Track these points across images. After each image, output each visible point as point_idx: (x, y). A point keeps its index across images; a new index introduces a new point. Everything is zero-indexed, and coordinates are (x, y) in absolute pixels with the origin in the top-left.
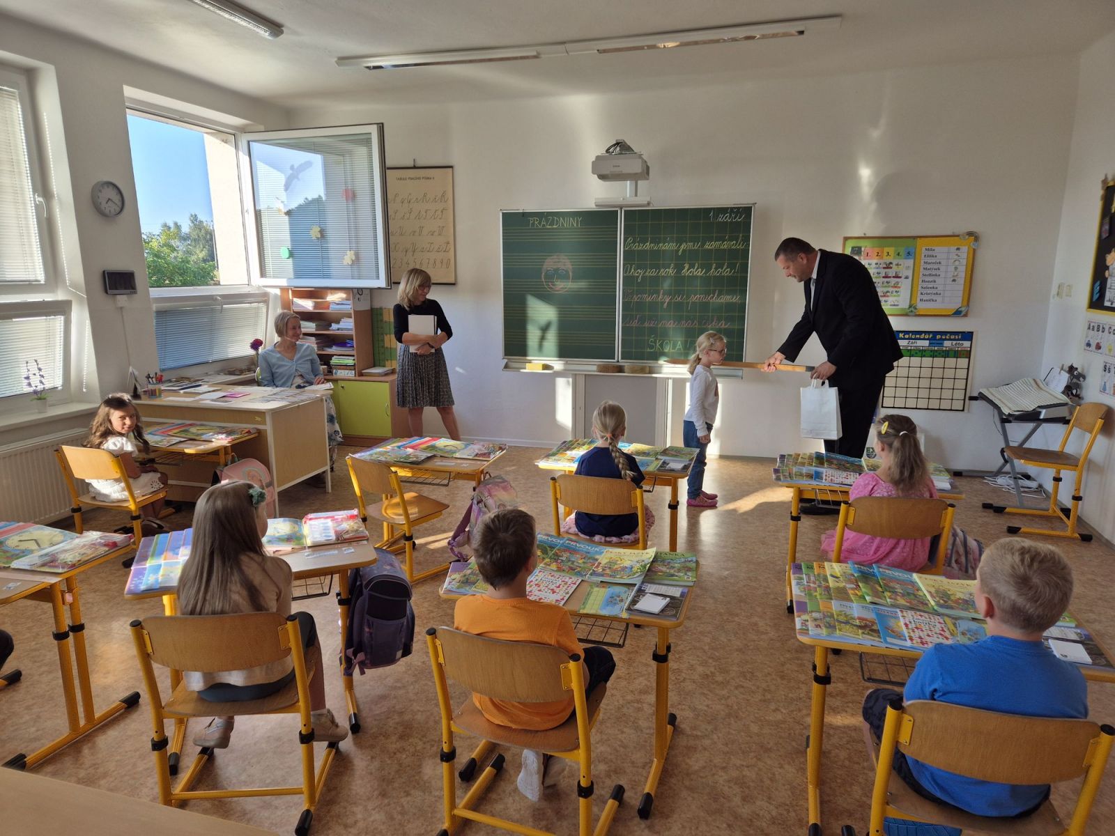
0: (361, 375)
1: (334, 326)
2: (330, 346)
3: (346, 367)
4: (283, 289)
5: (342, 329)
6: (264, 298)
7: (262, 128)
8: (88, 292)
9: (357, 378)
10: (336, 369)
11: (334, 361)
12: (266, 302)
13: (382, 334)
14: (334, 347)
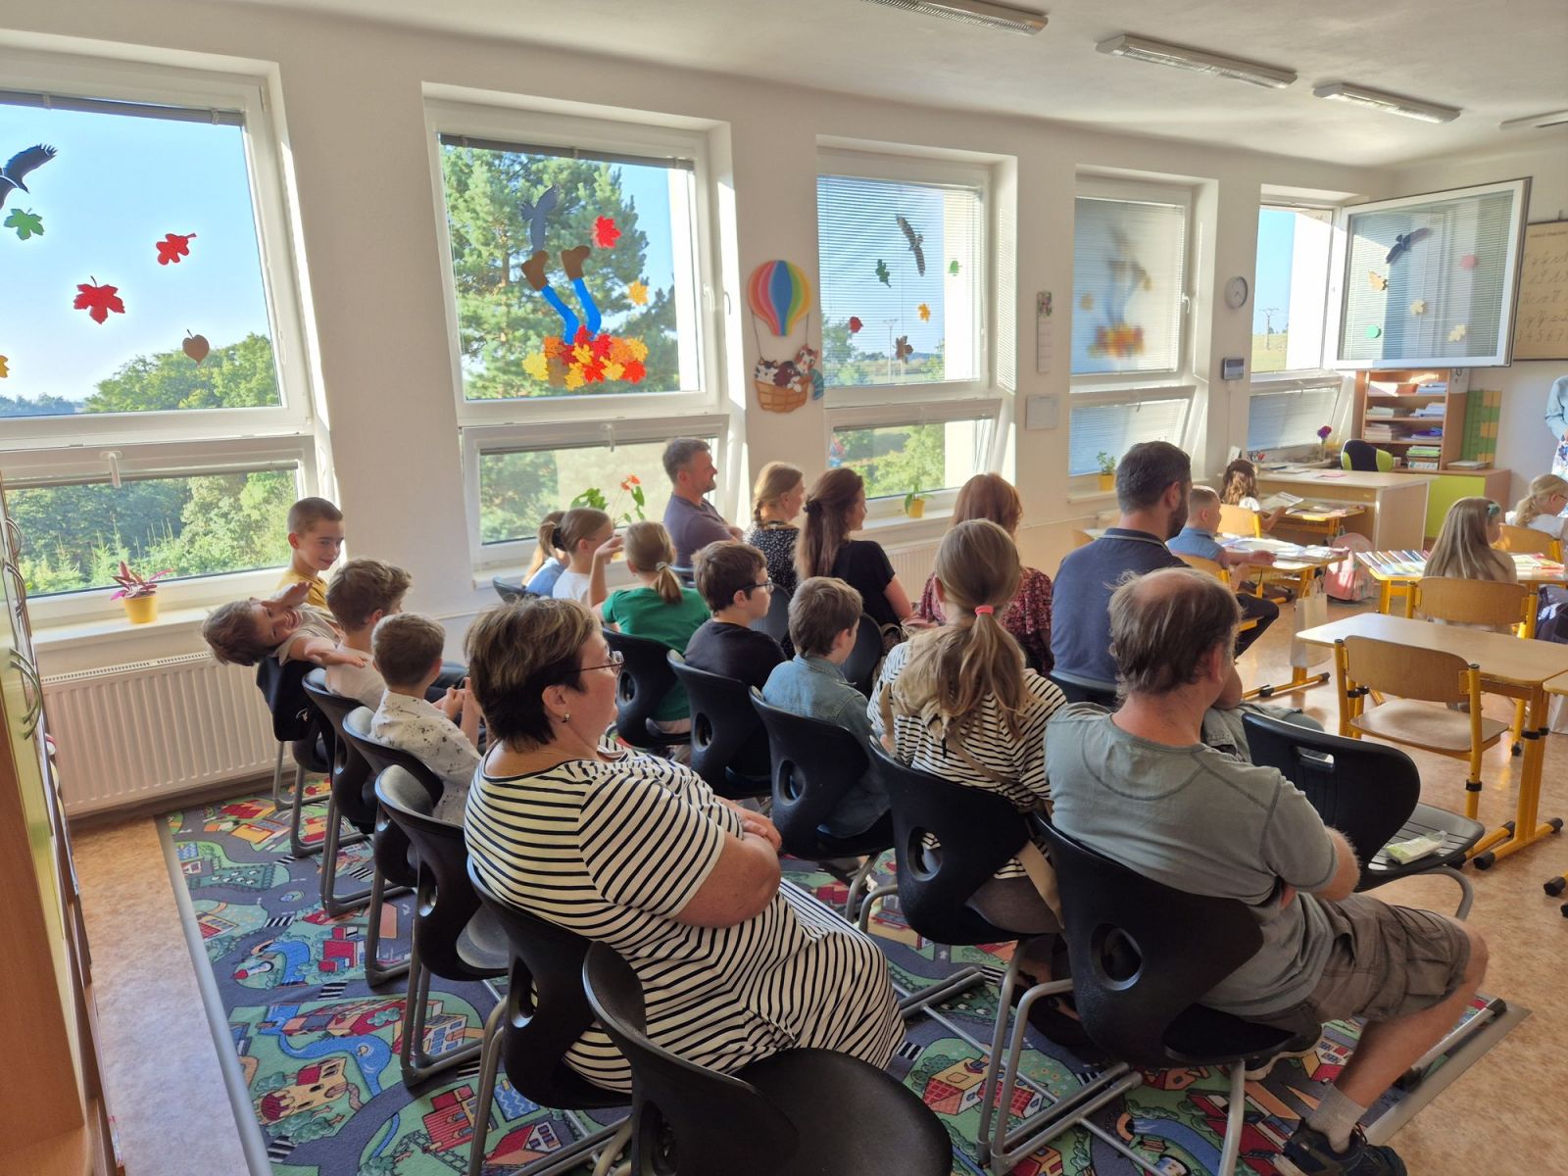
0: (1445, 468)
1: (1419, 412)
2: (1409, 435)
3: (1428, 459)
4: (1362, 373)
5: (1428, 415)
6: (1335, 382)
7: (1367, 198)
8: (1211, 379)
9: (1440, 471)
10: (1414, 461)
11: (1412, 451)
12: (1338, 387)
13: (1478, 422)
14: (1414, 436)
